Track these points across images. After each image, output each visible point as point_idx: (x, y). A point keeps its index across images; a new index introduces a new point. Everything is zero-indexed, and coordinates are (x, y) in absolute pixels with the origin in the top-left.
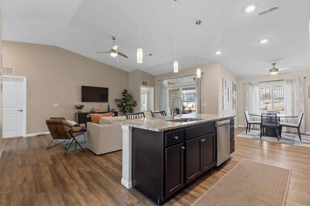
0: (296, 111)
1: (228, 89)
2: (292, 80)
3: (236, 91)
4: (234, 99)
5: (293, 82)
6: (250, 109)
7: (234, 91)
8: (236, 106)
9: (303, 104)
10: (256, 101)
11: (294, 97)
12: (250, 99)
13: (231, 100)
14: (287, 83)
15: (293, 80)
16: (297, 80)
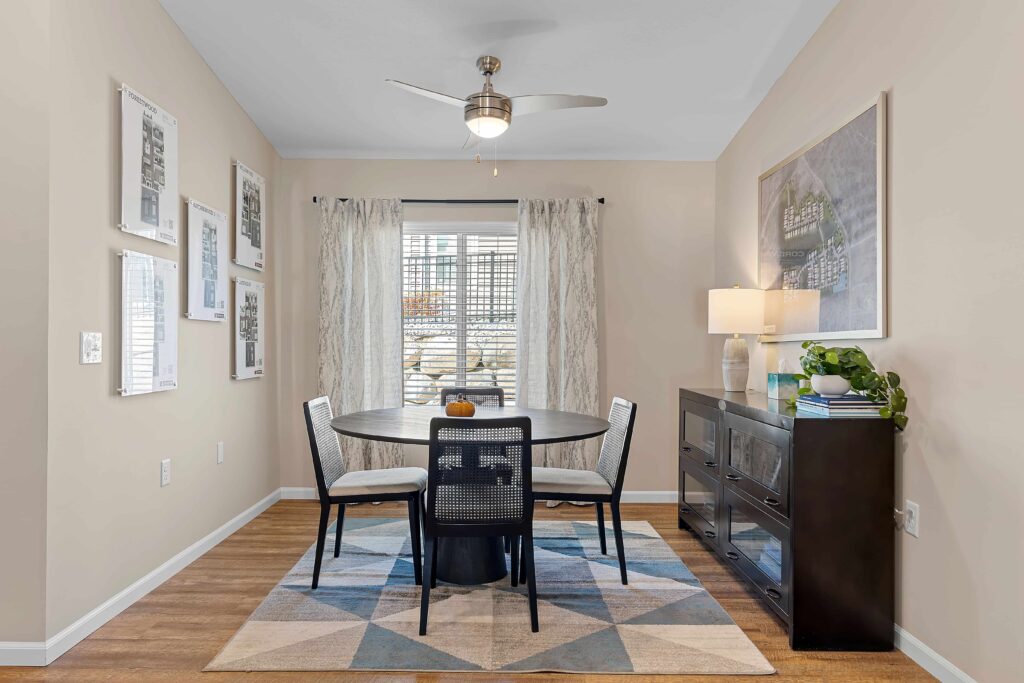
0: (563, 383)
1: (185, 207)
2: (551, 205)
3: (256, 243)
4: (241, 302)
5: (555, 219)
6: (345, 372)
7: (243, 242)
8: (259, 352)
9: (591, 341)
10: (380, 320)
11: (558, 304)
12: (348, 306)
13: (209, 303)
14: (533, 223)
15: (557, 204)
16: (574, 207)
